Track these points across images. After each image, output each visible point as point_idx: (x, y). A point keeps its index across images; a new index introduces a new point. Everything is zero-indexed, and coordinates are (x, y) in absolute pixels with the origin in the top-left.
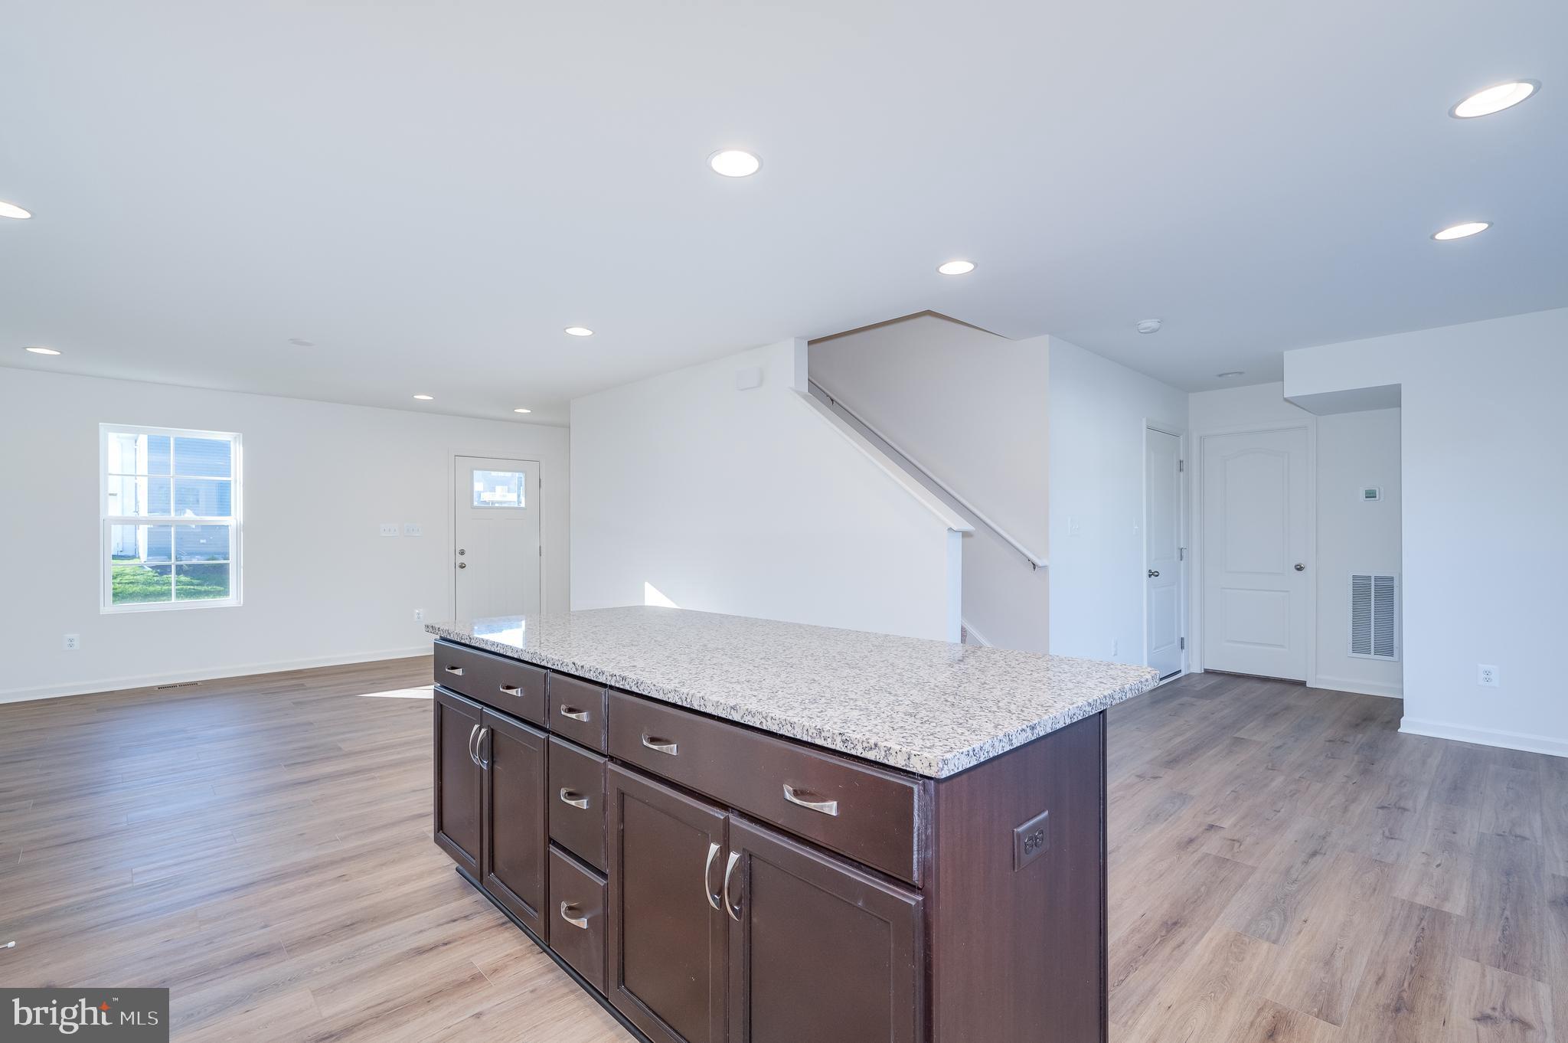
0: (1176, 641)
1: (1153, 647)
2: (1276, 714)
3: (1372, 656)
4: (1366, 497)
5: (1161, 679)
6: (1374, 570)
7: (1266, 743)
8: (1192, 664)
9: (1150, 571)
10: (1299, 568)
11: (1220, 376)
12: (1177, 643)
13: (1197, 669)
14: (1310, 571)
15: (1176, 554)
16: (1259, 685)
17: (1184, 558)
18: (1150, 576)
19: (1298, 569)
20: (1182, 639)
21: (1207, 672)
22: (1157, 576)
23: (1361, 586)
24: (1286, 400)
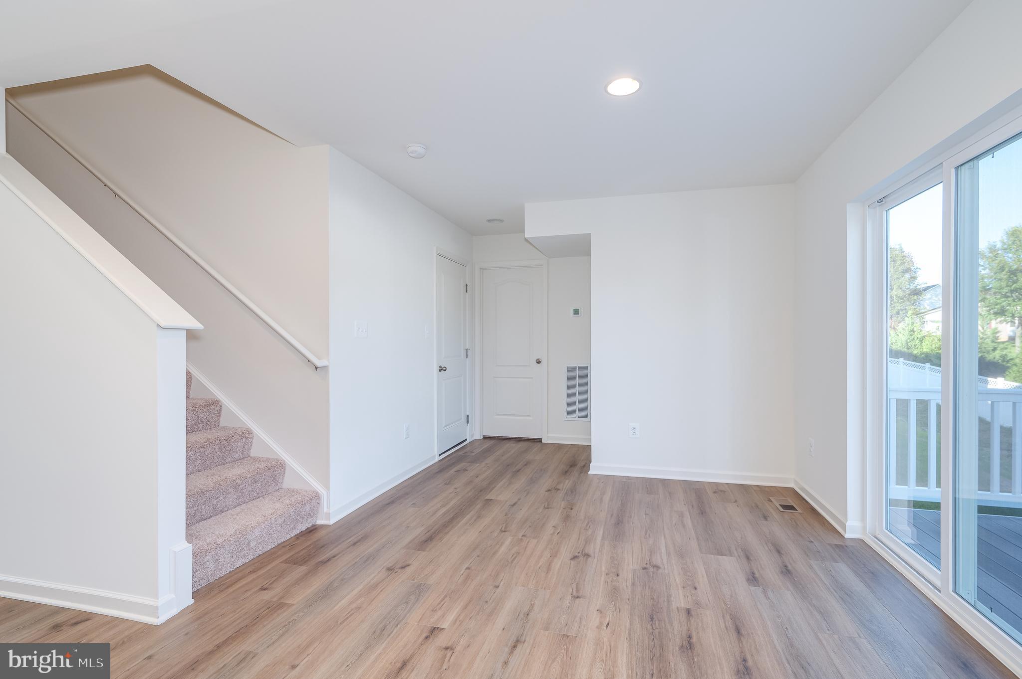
0: (463, 418)
1: (444, 426)
2: (518, 471)
3: (577, 419)
4: (574, 314)
5: (440, 455)
6: (578, 363)
7: (507, 501)
8: (474, 433)
9: (440, 367)
10: (539, 362)
11: (489, 221)
12: (464, 419)
13: (478, 437)
14: (544, 362)
15: (463, 353)
16: (514, 445)
17: (469, 356)
18: (440, 371)
19: (537, 363)
20: (468, 416)
21: (485, 438)
22: (445, 370)
23: (571, 372)
24: (526, 240)
